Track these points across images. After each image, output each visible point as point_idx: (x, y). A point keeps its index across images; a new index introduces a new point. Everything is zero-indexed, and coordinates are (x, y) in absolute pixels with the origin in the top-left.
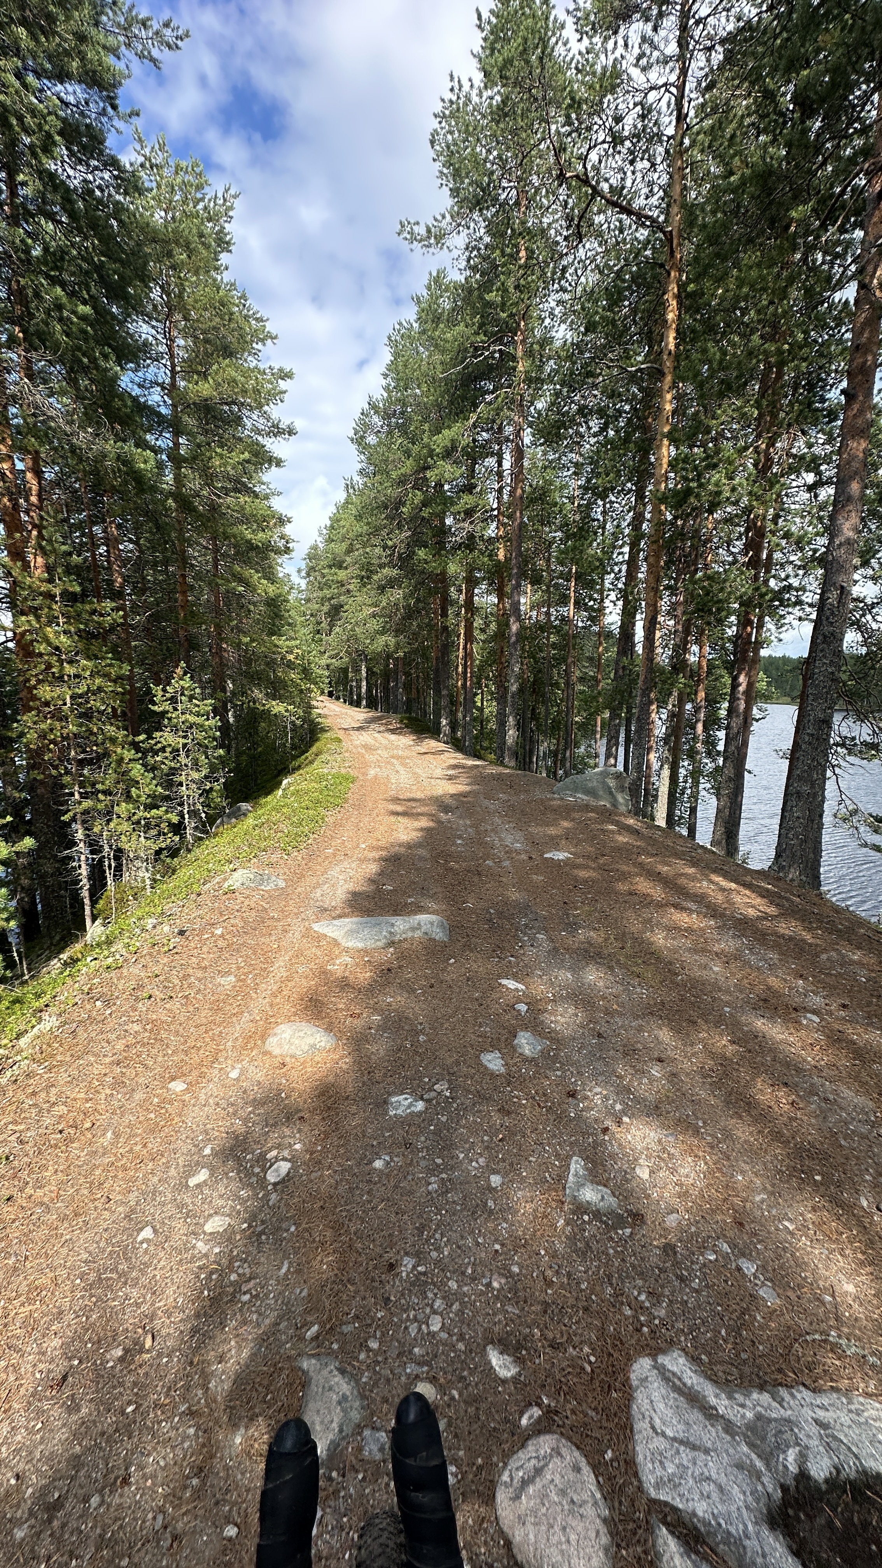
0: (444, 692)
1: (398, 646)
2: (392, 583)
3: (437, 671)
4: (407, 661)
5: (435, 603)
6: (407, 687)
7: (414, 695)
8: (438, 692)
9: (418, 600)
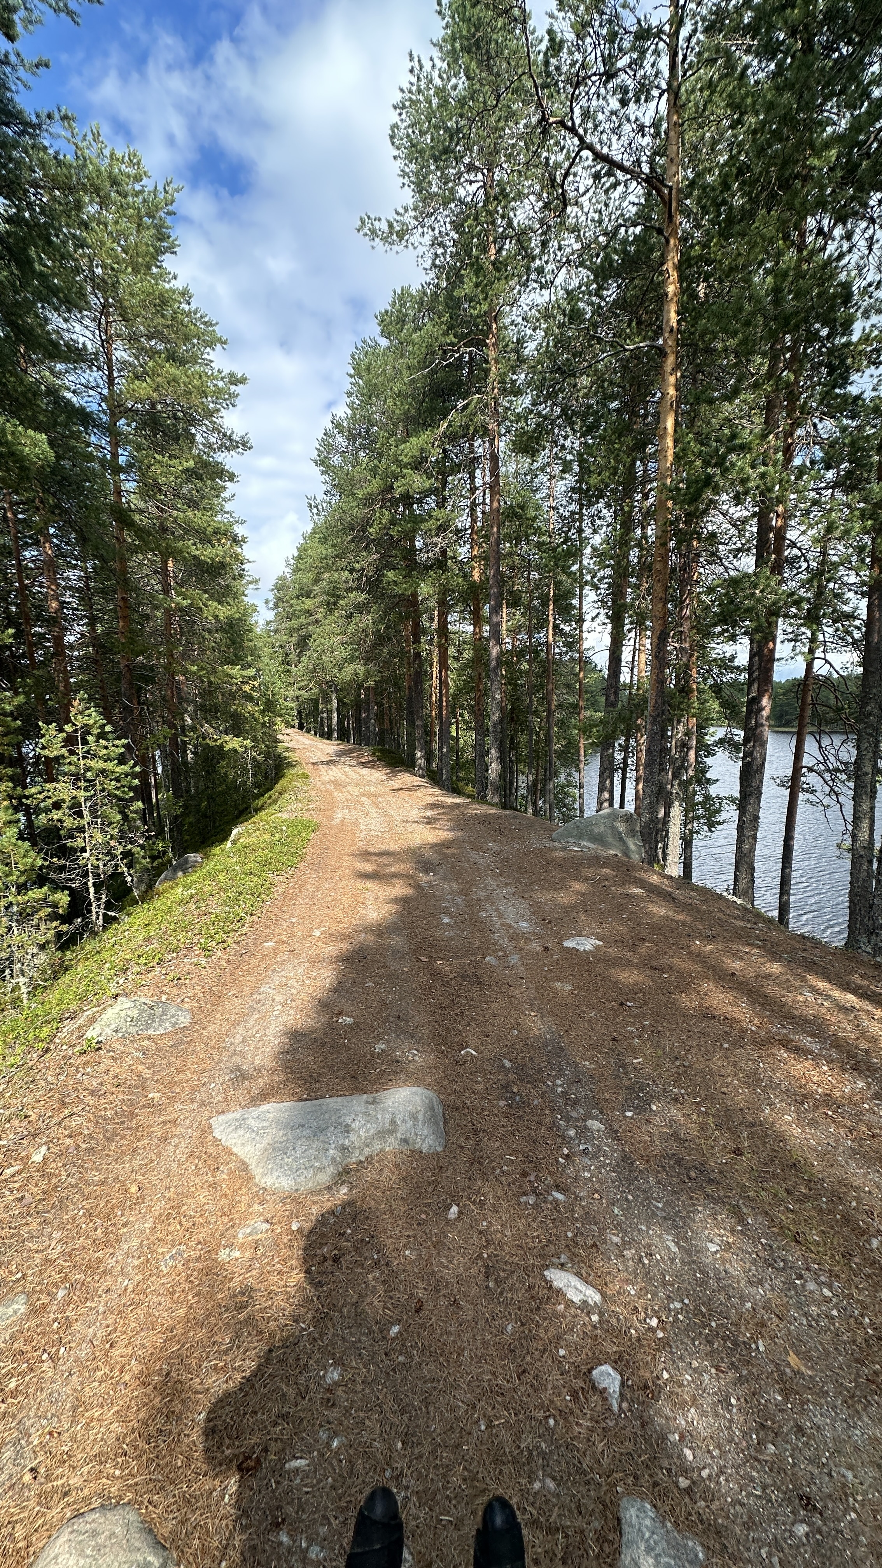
0: (418, 723)
1: (368, 675)
2: (360, 608)
3: (410, 700)
4: (378, 690)
5: (406, 630)
6: (380, 717)
7: (386, 725)
8: (411, 723)
9: (388, 627)
